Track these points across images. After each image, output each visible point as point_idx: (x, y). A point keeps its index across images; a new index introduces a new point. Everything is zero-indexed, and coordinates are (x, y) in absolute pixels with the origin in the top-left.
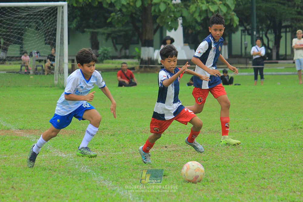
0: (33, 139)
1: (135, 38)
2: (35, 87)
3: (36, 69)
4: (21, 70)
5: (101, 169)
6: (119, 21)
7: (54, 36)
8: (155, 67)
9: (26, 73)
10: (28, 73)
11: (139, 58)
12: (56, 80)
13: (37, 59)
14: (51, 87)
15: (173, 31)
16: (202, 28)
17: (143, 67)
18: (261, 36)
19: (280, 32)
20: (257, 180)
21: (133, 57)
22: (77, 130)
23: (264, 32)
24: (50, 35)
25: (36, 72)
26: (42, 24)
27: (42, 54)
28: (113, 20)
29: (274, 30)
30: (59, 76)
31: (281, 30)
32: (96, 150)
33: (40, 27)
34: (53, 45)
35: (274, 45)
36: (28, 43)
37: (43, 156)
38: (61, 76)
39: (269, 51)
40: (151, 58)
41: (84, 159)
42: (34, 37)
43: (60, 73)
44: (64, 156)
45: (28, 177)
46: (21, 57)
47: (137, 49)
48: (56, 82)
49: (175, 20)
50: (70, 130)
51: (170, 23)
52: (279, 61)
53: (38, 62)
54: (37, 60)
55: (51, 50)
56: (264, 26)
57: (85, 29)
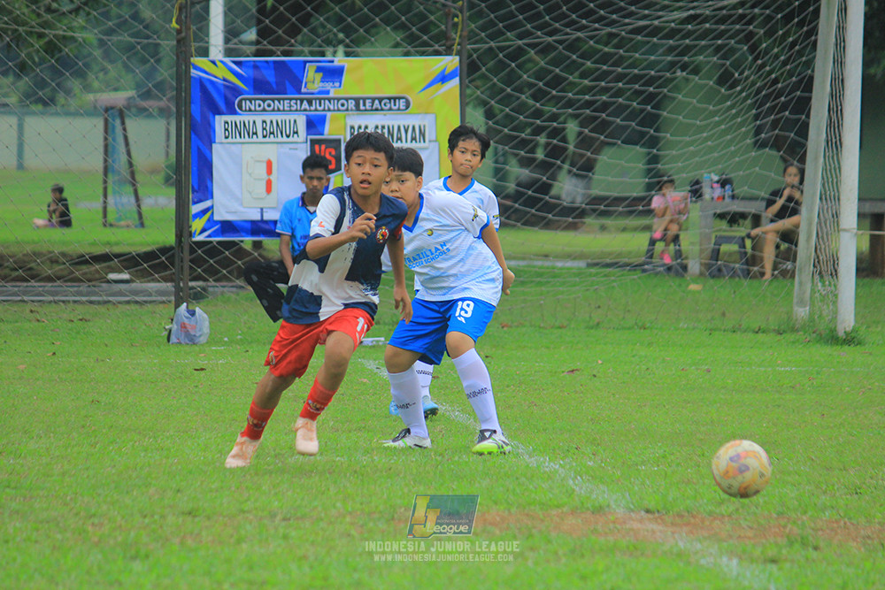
2: (710, 331)
3: (716, 254)
4: (650, 255)
7: (802, 112)
9: (670, 269)
10: (679, 269)
12: (801, 303)
13: (721, 209)
14: (779, 333)
24: (784, 107)
25: (715, 268)
26: (750, 58)
30: (814, 286)
33: (741, 73)
34: (796, 152)
38: (824, 285)
42: (713, 114)
43: (821, 276)
48: (802, 312)
53: (724, 225)
54: (721, 216)
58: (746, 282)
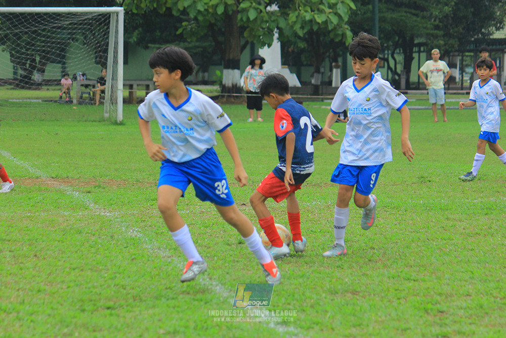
0: (68, 191)
1: (216, 58)
2: (79, 121)
3: (81, 97)
4: (61, 97)
5: (156, 234)
6: (192, 33)
7: (105, 53)
8: (241, 96)
9: (67, 102)
10: (70, 102)
11: (221, 84)
12: (107, 112)
13: (83, 83)
14: (100, 122)
15: (266, 47)
16: (306, 45)
17: (226, 97)
18: (386, 56)
19: (411, 52)
20: (364, 249)
21: (212, 83)
22: (130, 180)
23: (390, 52)
24: (100, 51)
25: (81, 101)
26: (89, 36)
27: (88, 77)
28: (184, 32)
29: (403, 50)
30: (110, 106)
31: (413, 49)
32: (151, 207)
33: (86, 41)
34: (104, 65)
35: (403, 69)
36: (70, 61)
37: (80, 214)
38: (113, 107)
39: (397, 77)
40: (236, 85)
41: (134, 220)
42: (78, 53)
43: (112, 104)
44: (108, 214)
45: (57, 242)
46: (60, 80)
47: (218, 73)
48: (107, 115)
49: (270, 32)
50: (119, 180)
51: (261, 37)
52: (409, 91)
53: (83, 88)
54: (82, 85)
55: (102, 71)
56: (391, 43)
57: (149, 45)
58: (89, 106)
